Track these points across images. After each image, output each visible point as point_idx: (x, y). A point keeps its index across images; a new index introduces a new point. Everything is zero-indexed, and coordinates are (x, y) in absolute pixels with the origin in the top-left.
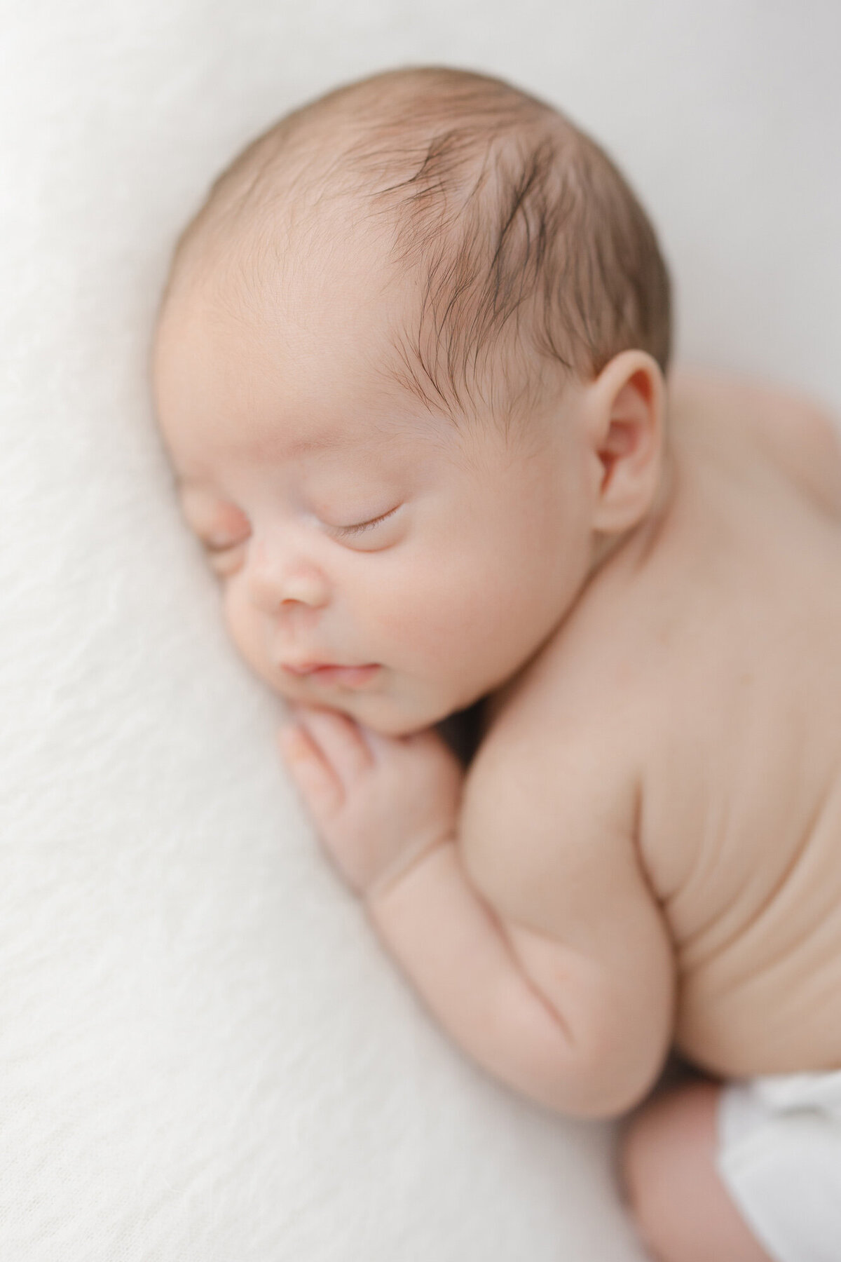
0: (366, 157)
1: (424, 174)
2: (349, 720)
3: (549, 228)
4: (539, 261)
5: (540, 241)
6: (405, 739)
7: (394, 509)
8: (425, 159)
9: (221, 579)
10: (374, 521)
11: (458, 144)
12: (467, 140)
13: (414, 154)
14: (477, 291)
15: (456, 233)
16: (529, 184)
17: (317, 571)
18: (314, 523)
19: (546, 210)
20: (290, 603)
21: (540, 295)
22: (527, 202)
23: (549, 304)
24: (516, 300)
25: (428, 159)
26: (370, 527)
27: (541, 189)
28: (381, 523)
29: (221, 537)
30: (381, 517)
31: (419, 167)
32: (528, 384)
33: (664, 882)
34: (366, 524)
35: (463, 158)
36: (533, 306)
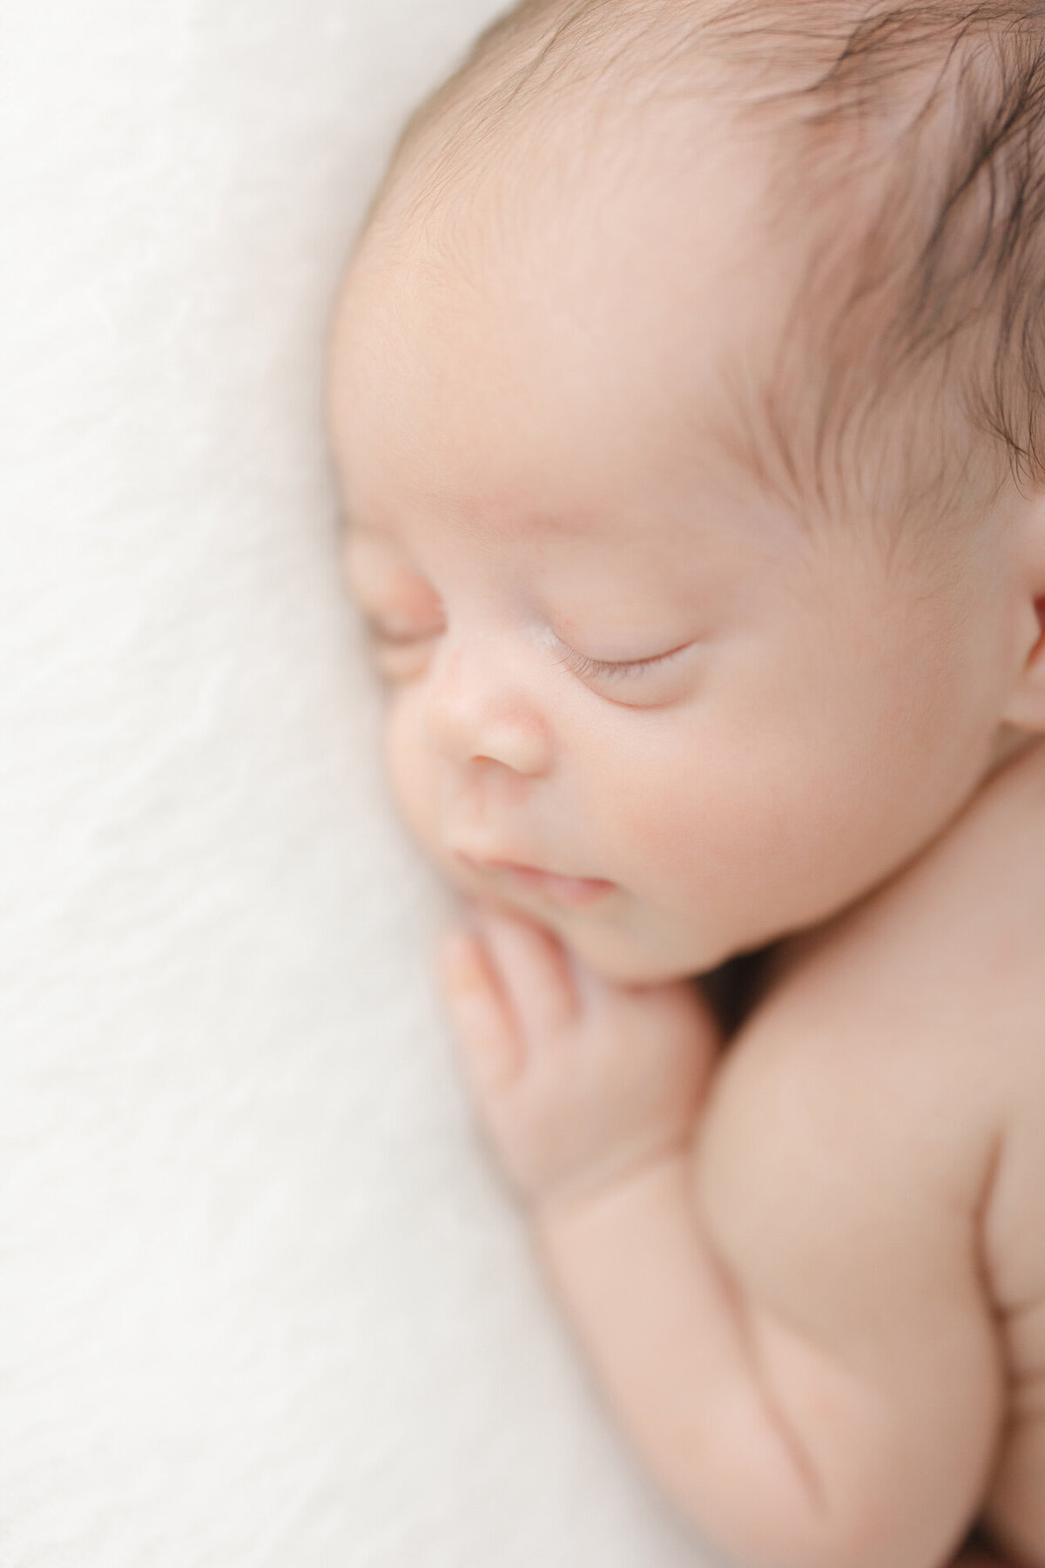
0: (742, 35)
1: (833, 82)
2: (553, 944)
3: (1029, 207)
4: (1001, 263)
5: (1009, 228)
6: (638, 990)
7: (679, 649)
8: (838, 54)
9: (388, 685)
10: (643, 661)
11: (901, 37)
12: (918, 32)
13: (825, 42)
14: (884, 302)
15: (871, 190)
16: (1008, 126)
17: (538, 721)
18: (548, 639)
19: (1028, 177)
20: (484, 764)
21: (993, 323)
22: (1000, 157)
23: (1007, 340)
24: (950, 326)
25: (847, 54)
26: (635, 671)
27: (1028, 139)
28: (654, 668)
29: (398, 622)
30: (657, 658)
31: (828, 67)
32: (941, 476)
33: (1012, 1285)
34: (631, 663)
35: (903, 63)
36: (981, 338)
